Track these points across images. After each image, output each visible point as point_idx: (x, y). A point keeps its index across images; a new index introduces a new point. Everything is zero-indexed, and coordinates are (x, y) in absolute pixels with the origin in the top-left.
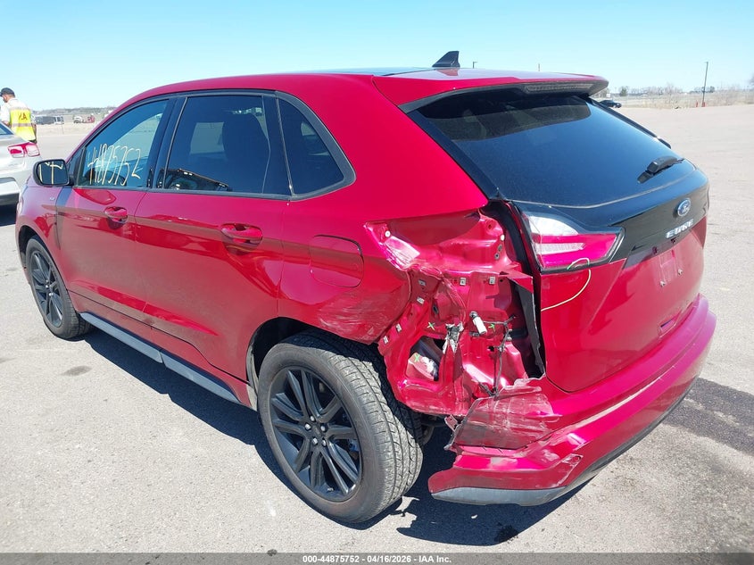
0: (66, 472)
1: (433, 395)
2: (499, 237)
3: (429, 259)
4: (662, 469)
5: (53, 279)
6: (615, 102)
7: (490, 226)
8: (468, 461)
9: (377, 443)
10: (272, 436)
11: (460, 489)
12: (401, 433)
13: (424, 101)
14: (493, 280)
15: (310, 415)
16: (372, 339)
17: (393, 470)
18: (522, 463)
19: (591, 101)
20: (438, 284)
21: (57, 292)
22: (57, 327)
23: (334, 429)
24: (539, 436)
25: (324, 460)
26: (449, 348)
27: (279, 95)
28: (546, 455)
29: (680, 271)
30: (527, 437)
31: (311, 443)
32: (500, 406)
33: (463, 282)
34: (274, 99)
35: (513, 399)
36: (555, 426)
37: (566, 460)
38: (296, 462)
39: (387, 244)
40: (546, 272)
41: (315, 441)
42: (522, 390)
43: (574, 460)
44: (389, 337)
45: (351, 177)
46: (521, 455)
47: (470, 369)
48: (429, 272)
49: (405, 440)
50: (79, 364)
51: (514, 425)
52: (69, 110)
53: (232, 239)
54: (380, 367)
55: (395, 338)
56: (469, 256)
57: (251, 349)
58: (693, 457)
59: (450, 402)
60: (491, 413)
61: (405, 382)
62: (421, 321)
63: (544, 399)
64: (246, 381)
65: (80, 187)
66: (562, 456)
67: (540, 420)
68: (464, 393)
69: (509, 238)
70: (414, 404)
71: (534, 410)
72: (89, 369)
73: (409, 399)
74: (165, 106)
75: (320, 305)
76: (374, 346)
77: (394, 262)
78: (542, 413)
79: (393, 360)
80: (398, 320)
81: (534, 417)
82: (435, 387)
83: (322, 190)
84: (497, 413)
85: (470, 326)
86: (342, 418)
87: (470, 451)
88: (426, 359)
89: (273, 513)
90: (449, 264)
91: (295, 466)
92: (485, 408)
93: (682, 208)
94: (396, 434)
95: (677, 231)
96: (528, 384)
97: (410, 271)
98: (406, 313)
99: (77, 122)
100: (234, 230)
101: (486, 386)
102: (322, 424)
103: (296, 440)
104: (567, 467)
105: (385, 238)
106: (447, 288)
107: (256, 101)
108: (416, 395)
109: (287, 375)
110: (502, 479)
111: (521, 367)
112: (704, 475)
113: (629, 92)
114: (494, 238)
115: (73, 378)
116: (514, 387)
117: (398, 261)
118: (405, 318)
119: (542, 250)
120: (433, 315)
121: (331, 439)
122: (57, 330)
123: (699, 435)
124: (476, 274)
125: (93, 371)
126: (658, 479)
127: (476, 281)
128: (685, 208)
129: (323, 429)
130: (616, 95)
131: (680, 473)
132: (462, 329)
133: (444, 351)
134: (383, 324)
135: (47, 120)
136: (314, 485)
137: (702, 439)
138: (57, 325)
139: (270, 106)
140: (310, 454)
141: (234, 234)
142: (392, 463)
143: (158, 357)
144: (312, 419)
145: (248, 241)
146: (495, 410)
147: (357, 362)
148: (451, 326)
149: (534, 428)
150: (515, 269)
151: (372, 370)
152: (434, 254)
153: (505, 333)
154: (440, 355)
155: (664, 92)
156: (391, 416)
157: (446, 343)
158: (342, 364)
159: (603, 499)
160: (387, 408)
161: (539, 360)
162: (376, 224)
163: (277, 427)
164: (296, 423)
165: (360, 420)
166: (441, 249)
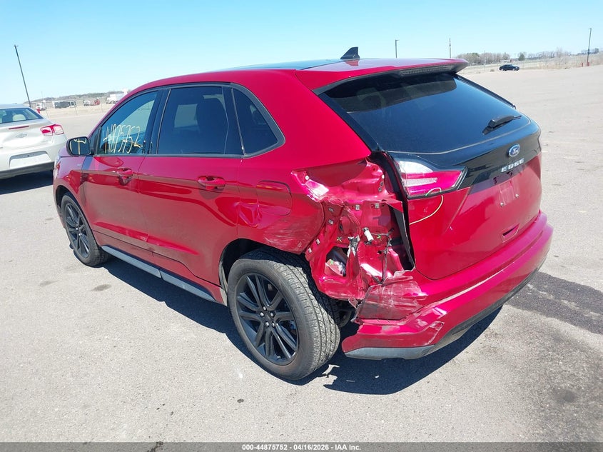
0: (100, 354)
1: (342, 286)
2: (381, 177)
3: (335, 194)
4: (518, 340)
5: (81, 223)
6: (514, 66)
7: (374, 169)
8: (367, 329)
9: (307, 320)
10: (239, 323)
11: (363, 349)
12: (323, 314)
13: (329, 87)
14: (377, 205)
15: (263, 306)
16: (301, 250)
17: (319, 339)
18: (402, 328)
19: (457, 77)
20: (341, 210)
21: (85, 233)
22: (86, 258)
23: (279, 314)
24: (413, 310)
25: (274, 338)
26: (351, 253)
27: (233, 85)
28: (419, 323)
29: (517, 195)
30: (405, 311)
31: (265, 326)
32: (386, 290)
33: (358, 208)
34: (231, 88)
35: (394, 285)
36: (424, 302)
37: (433, 325)
38: (255, 340)
39: (306, 184)
40: (412, 198)
41: (267, 324)
42: (400, 279)
43: (438, 325)
44: (312, 249)
45: (282, 140)
46: (402, 323)
47: (367, 267)
48: (334, 202)
49: (326, 319)
50: (102, 283)
51: (396, 303)
52: (80, 96)
53: (205, 187)
54: (307, 271)
55: (316, 249)
56: (360, 190)
57: (221, 263)
58: (542, 331)
59: (354, 291)
60: (380, 295)
61: (324, 278)
62: (333, 235)
63: (415, 284)
64: (219, 285)
65: (99, 156)
66: (430, 323)
67: (413, 299)
68: (363, 285)
69: (387, 176)
70: (331, 293)
71: (408, 292)
72: (110, 286)
73: (327, 290)
74: (155, 95)
75: (265, 229)
76: (303, 255)
77: (312, 196)
78: (415, 294)
79: (316, 264)
80: (317, 236)
81: (408, 296)
82: (344, 281)
83: (264, 150)
84: (384, 295)
85: (363, 238)
86: (284, 306)
87: (368, 322)
88: (337, 263)
89: (241, 376)
90: (348, 196)
91: (255, 343)
92: (376, 292)
93: (512, 151)
94: (320, 315)
95: (510, 167)
96: (404, 275)
97: (323, 202)
98: (322, 232)
99: (86, 105)
100: (206, 180)
101: (377, 278)
102: (271, 312)
103: (255, 325)
104: (433, 330)
105: (306, 181)
106: (348, 213)
107: (218, 90)
108: (332, 287)
109: (247, 279)
110: (391, 340)
111: (399, 264)
112: (548, 344)
113: (526, 57)
114: (377, 177)
115: (99, 293)
116: (394, 277)
117: (314, 196)
118: (321, 234)
119: (408, 184)
120: (340, 232)
121: (277, 321)
122: (85, 260)
123: (547, 316)
124: (365, 202)
125: (113, 287)
126: (514, 346)
127: (367, 206)
128: (515, 151)
129: (272, 315)
130: (516, 60)
131: (530, 343)
132: (359, 239)
133: (348, 256)
134: (307, 240)
135: (63, 104)
136: (268, 355)
137: (549, 319)
138: (86, 256)
139: (227, 93)
140: (264, 333)
141: (206, 183)
142: (318, 334)
143: (157, 273)
144: (265, 308)
145: (216, 188)
146: (383, 293)
147: (292, 267)
148: (352, 238)
149: (410, 304)
150: (392, 197)
151: (302, 272)
152: (338, 190)
153: (387, 241)
154: (346, 258)
155: (555, 55)
156: (316, 302)
157: (349, 250)
158: (282, 269)
159: (472, 361)
160: (313, 297)
161: (411, 259)
162: (299, 171)
163: (242, 317)
164: (254, 312)
165: (295, 306)
166: (343, 187)
